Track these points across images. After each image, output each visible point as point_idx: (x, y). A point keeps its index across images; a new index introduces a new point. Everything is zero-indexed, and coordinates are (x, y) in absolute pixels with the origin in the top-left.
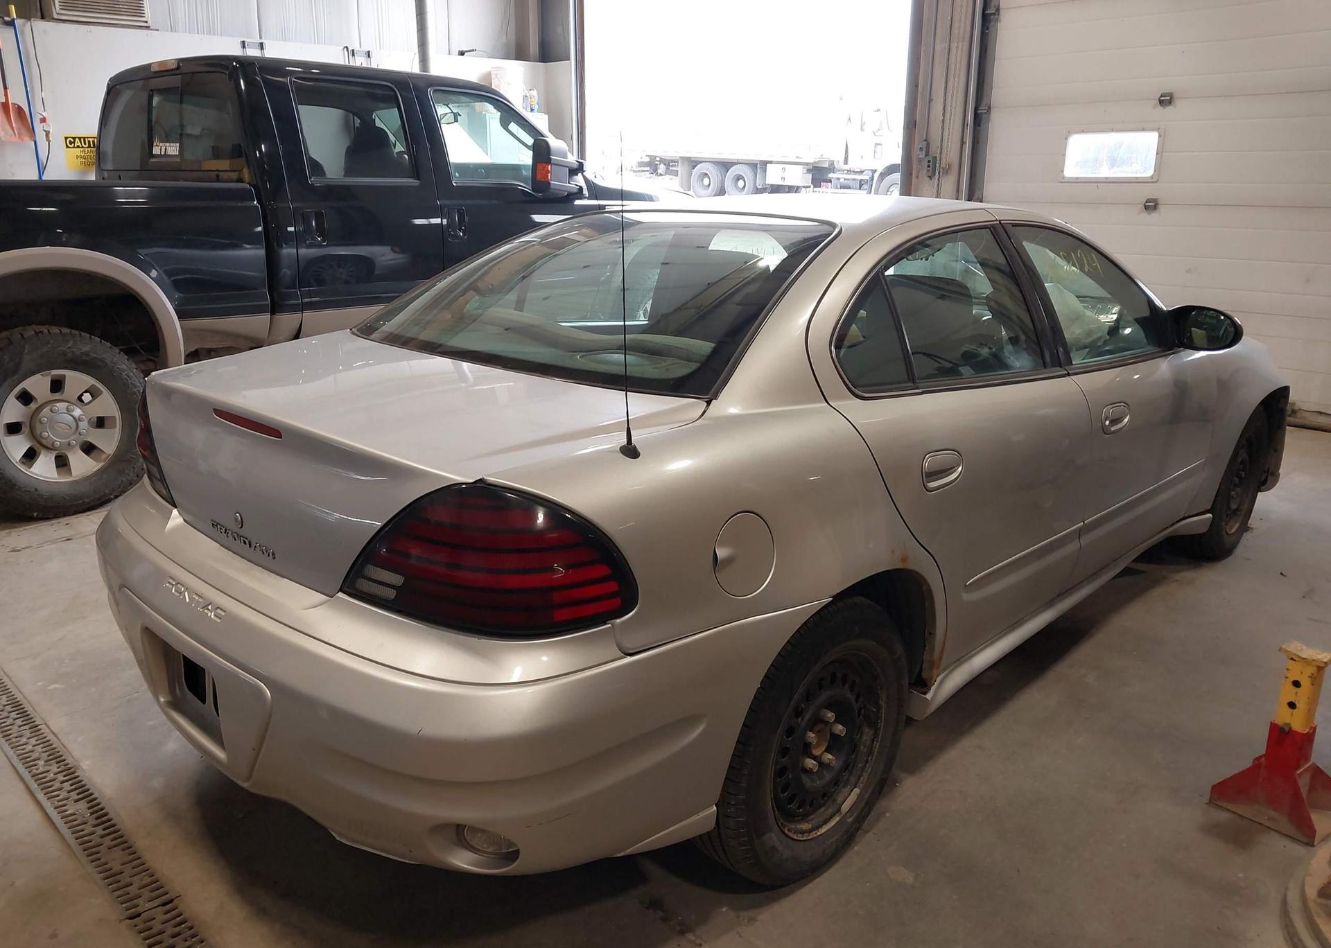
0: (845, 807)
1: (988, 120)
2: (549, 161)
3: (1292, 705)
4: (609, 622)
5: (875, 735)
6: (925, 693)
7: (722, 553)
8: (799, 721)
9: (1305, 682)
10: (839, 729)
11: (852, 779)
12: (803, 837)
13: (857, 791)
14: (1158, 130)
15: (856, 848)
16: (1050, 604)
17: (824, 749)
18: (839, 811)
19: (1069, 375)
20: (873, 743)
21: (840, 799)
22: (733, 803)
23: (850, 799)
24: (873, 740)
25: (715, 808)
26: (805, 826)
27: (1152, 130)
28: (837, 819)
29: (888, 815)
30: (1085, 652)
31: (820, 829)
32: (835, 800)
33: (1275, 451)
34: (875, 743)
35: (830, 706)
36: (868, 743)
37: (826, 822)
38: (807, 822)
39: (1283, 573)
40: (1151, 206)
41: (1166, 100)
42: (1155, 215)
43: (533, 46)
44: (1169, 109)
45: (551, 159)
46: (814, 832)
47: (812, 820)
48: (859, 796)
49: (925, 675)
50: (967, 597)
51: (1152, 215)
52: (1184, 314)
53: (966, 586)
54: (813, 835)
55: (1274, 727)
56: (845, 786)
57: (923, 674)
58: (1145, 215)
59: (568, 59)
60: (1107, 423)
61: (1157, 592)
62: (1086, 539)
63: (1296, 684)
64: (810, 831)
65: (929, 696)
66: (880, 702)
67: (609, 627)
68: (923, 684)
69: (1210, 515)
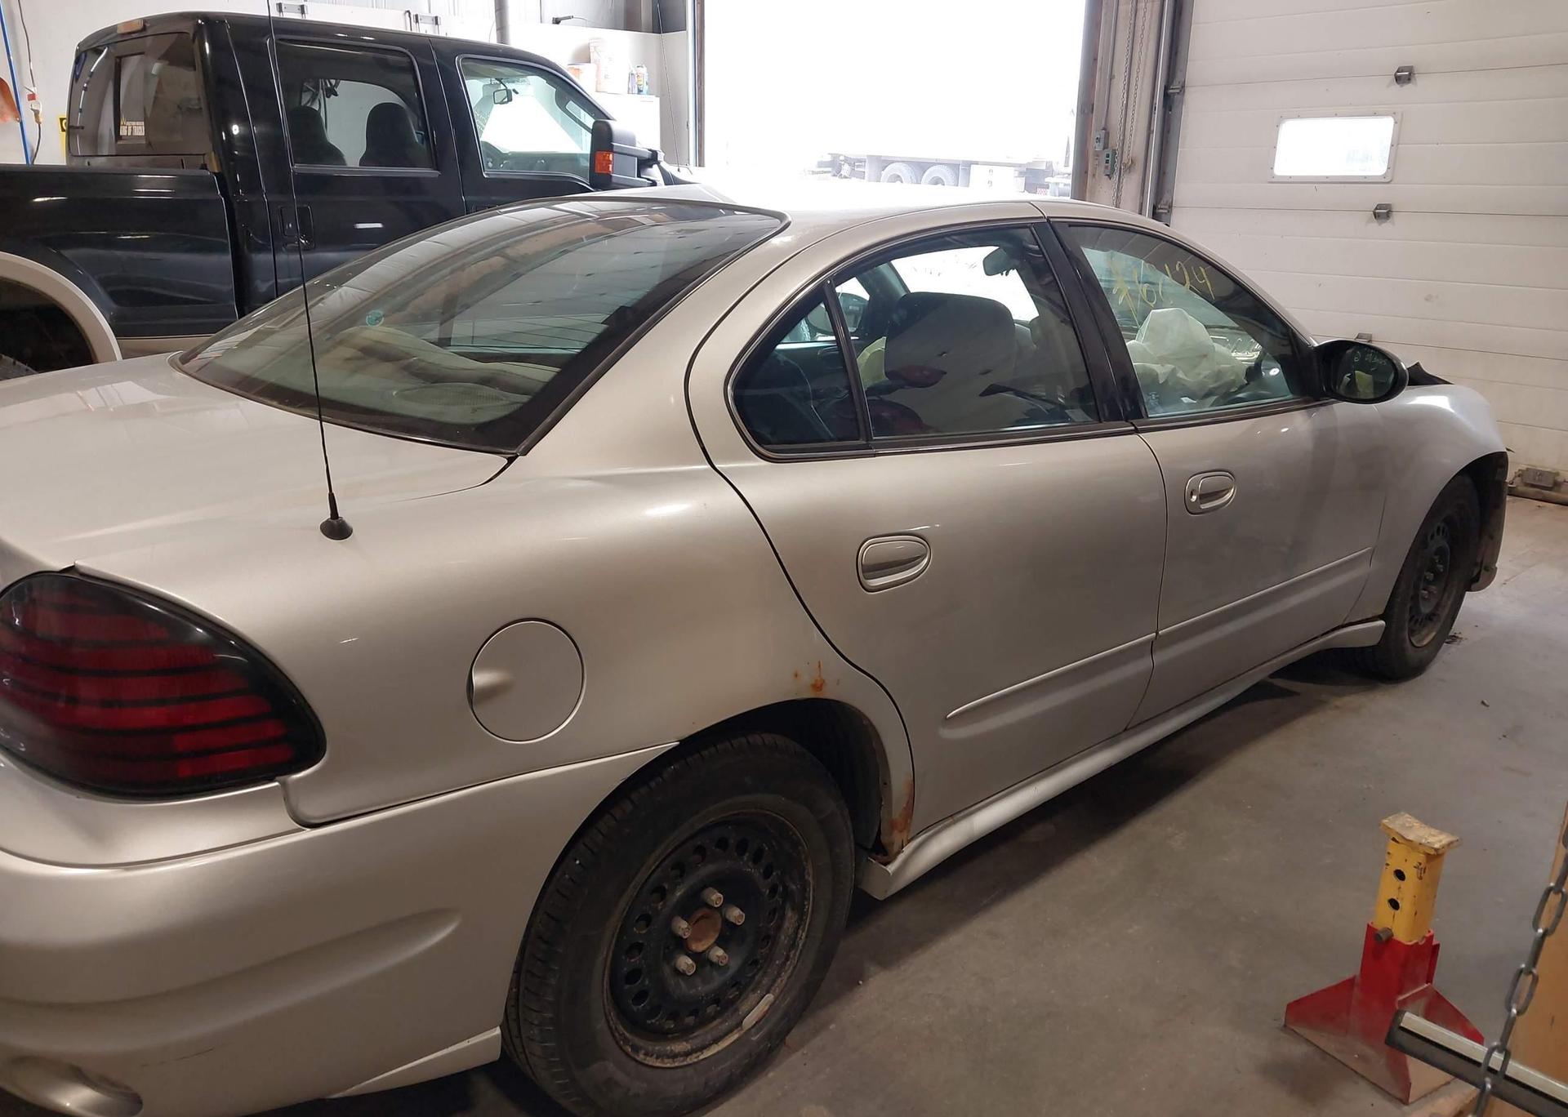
0: (749, 1021)
1: (1182, 102)
2: (611, 149)
3: (1394, 904)
4: (277, 778)
5: (801, 920)
6: (886, 864)
7: (480, 679)
8: (659, 908)
9: (1410, 873)
10: (735, 914)
11: (765, 981)
12: (674, 1062)
13: (769, 997)
14: (1394, 114)
15: (771, 1075)
16: (1111, 740)
17: (712, 941)
18: (740, 1024)
19: (1136, 431)
20: (797, 933)
21: (744, 1008)
22: (536, 1022)
23: (757, 1009)
24: (798, 928)
25: (498, 1031)
26: (680, 1047)
27: (1387, 115)
28: (735, 1036)
29: (832, 1027)
30: (1182, 802)
31: (705, 1051)
32: (737, 1010)
33: (1492, 538)
34: (800, 932)
35: (718, 883)
36: (791, 931)
37: (716, 1041)
38: (687, 1041)
39: (1485, 701)
40: (1383, 213)
41: (1404, 76)
42: (1386, 226)
43: (646, 13)
44: (1408, 87)
45: (613, 145)
46: (695, 1055)
47: (692, 1039)
48: (772, 1005)
49: (884, 839)
50: (947, 733)
51: (1383, 225)
52: (1337, 351)
53: (946, 719)
54: (689, 1060)
55: (1371, 932)
56: (754, 991)
57: (882, 837)
58: (1375, 224)
59: (685, 29)
60: (1194, 498)
61: (1303, 724)
62: (1161, 657)
63: (1400, 875)
64: (687, 1054)
65: (891, 868)
66: (806, 877)
67: (277, 786)
68: (884, 853)
69: (1382, 623)
